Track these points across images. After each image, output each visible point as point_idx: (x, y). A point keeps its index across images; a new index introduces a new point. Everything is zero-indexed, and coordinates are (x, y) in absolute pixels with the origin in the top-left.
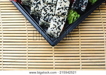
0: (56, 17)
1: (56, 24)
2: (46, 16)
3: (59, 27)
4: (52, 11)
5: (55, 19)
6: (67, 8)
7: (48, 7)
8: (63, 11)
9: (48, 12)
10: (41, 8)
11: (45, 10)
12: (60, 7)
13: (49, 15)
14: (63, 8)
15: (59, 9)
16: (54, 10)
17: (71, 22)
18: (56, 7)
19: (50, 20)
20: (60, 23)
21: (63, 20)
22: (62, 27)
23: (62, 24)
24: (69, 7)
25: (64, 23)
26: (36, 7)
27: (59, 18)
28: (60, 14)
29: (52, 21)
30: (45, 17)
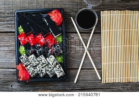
0: (55, 68)
1: (58, 71)
2: (51, 72)
3: (61, 71)
4: (50, 68)
5: (56, 70)
6: (55, 60)
7: (47, 68)
8: (55, 63)
9: (50, 70)
10: (45, 71)
11: (47, 71)
12: (52, 63)
13: (51, 71)
14: (53, 62)
15: (52, 64)
16: (51, 67)
17: (63, 62)
18: (50, 64)
19: (54, 72)
20: (60, 69)
21: (59, 66)
22: (62, 70)
23: (61, 68)
24: (55, 59)
25: (61, 67)
26: (42, 74)
27: (56, 67)
28: (55, 65)
29: (55, 72)
30: (51, 74)
